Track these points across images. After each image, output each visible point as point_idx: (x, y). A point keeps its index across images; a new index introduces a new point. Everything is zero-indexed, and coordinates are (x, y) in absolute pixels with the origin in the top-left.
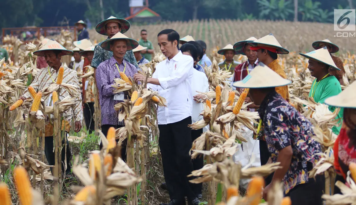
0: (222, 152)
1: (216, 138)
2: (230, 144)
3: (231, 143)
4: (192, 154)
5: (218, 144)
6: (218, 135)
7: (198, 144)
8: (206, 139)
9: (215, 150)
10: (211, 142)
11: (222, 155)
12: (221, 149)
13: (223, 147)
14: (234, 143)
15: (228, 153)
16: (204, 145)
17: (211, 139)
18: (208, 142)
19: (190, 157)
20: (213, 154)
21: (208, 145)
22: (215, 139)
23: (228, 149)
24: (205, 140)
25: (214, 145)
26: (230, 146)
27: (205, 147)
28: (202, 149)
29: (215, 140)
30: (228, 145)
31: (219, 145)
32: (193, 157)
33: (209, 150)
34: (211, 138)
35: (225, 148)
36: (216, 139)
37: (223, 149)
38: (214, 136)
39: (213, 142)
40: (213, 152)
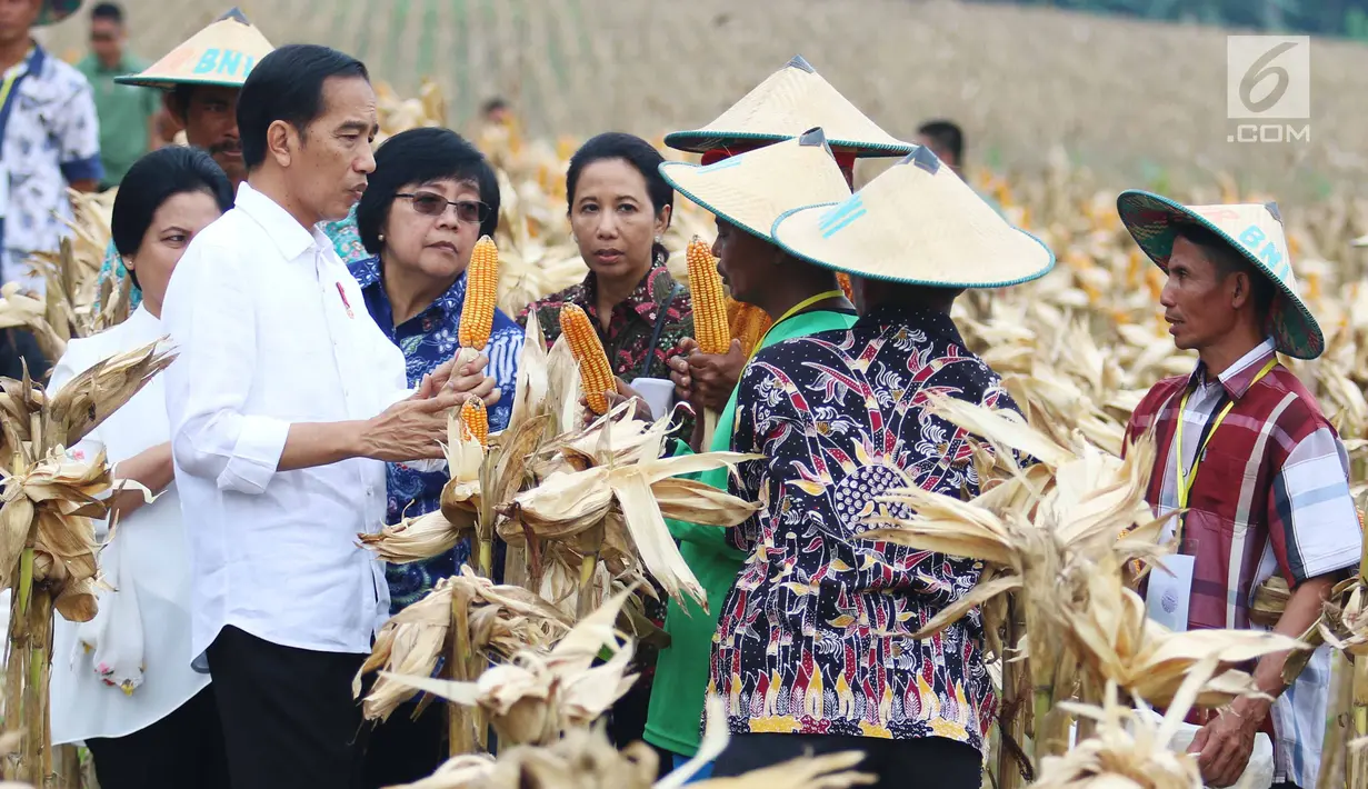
0: (543, 692)
1: (506, 612)
2: (587, 653)
3: (595, 648)
4: (366, 691)
5: (517, 648)
6: (520, 598)
7: (406, 642)
8: (452, 617)
9: (504, 682)
10: (480, 638)
11: (542, 710)
12: (536, 674)
13: (550, 665)
14: (613, 645)
15: (574, 700)
16: (440, 649)
17: (480, 622)
18: (461, 635)
19: (358, 707)
20: (496, 701)
21: (464, 651)
22: (499, 621)
23: (578, 676)
24: (447, 623)
25: (495, 653)
26: (590, 660)
27: (440, 661)
28: (431, 668)
29: (503, 626)
30: (577, 653)
31: (524, 653)
32: (373, 708)
33: (473, 676)
34: (480, 615)
35: (558, 671)
36: (506, 618)
37: (548, 678)
38: (498, 602)
39: (489, 636)
40: (496, 689)
